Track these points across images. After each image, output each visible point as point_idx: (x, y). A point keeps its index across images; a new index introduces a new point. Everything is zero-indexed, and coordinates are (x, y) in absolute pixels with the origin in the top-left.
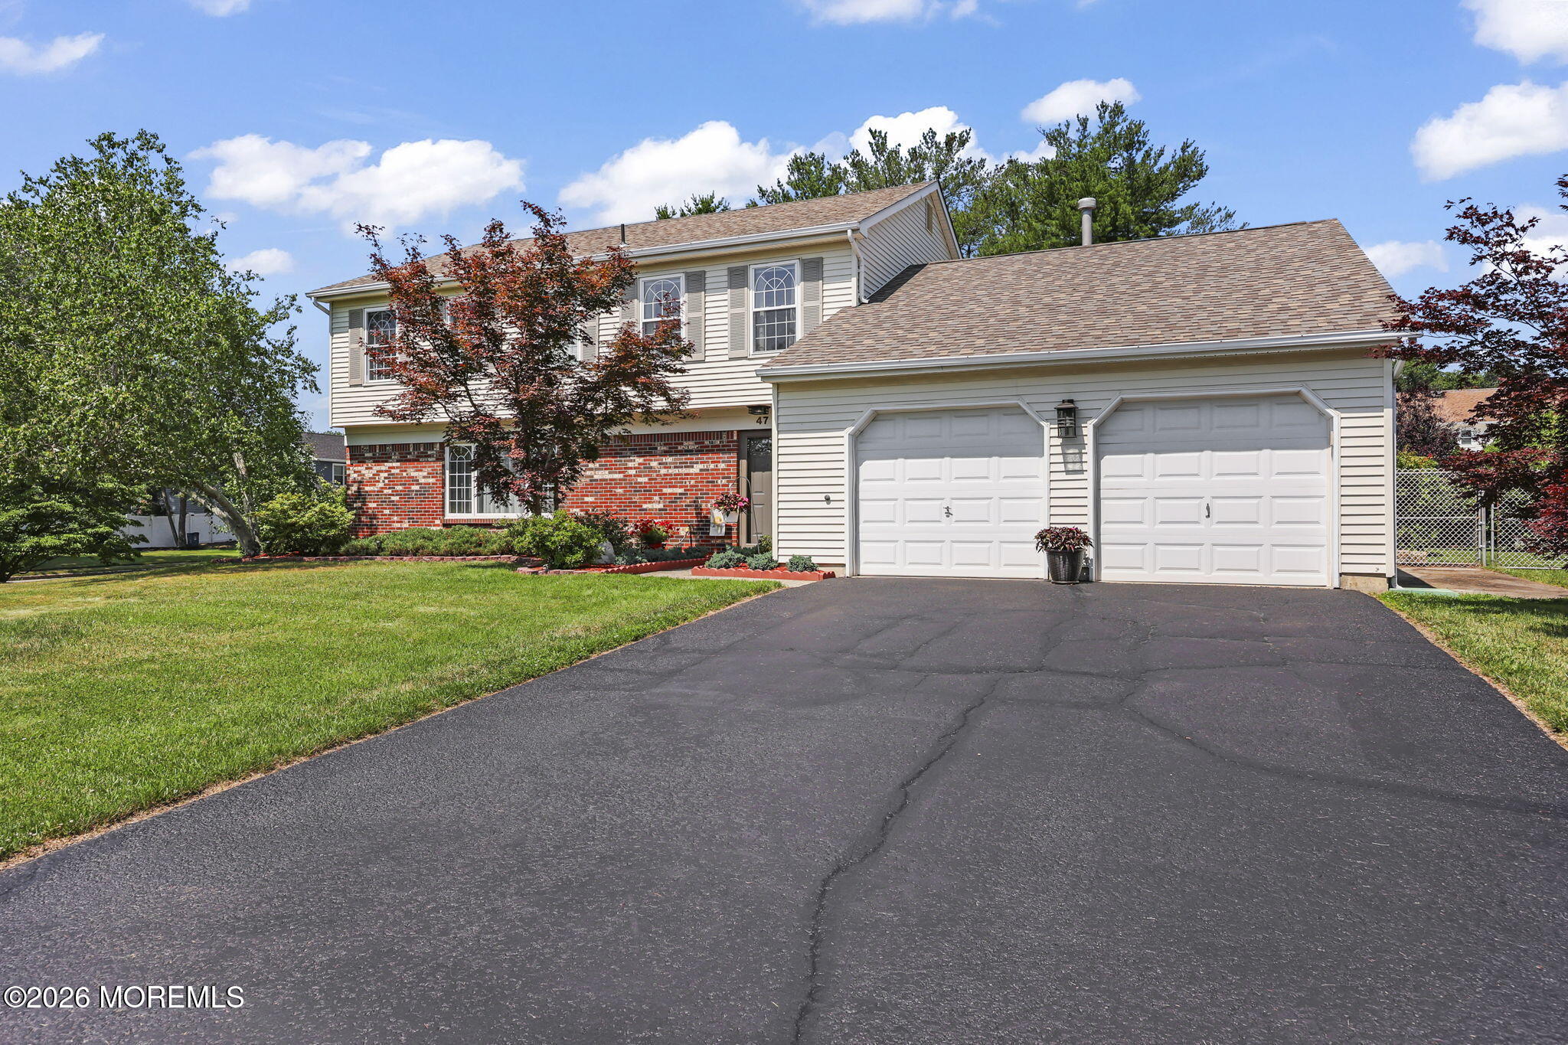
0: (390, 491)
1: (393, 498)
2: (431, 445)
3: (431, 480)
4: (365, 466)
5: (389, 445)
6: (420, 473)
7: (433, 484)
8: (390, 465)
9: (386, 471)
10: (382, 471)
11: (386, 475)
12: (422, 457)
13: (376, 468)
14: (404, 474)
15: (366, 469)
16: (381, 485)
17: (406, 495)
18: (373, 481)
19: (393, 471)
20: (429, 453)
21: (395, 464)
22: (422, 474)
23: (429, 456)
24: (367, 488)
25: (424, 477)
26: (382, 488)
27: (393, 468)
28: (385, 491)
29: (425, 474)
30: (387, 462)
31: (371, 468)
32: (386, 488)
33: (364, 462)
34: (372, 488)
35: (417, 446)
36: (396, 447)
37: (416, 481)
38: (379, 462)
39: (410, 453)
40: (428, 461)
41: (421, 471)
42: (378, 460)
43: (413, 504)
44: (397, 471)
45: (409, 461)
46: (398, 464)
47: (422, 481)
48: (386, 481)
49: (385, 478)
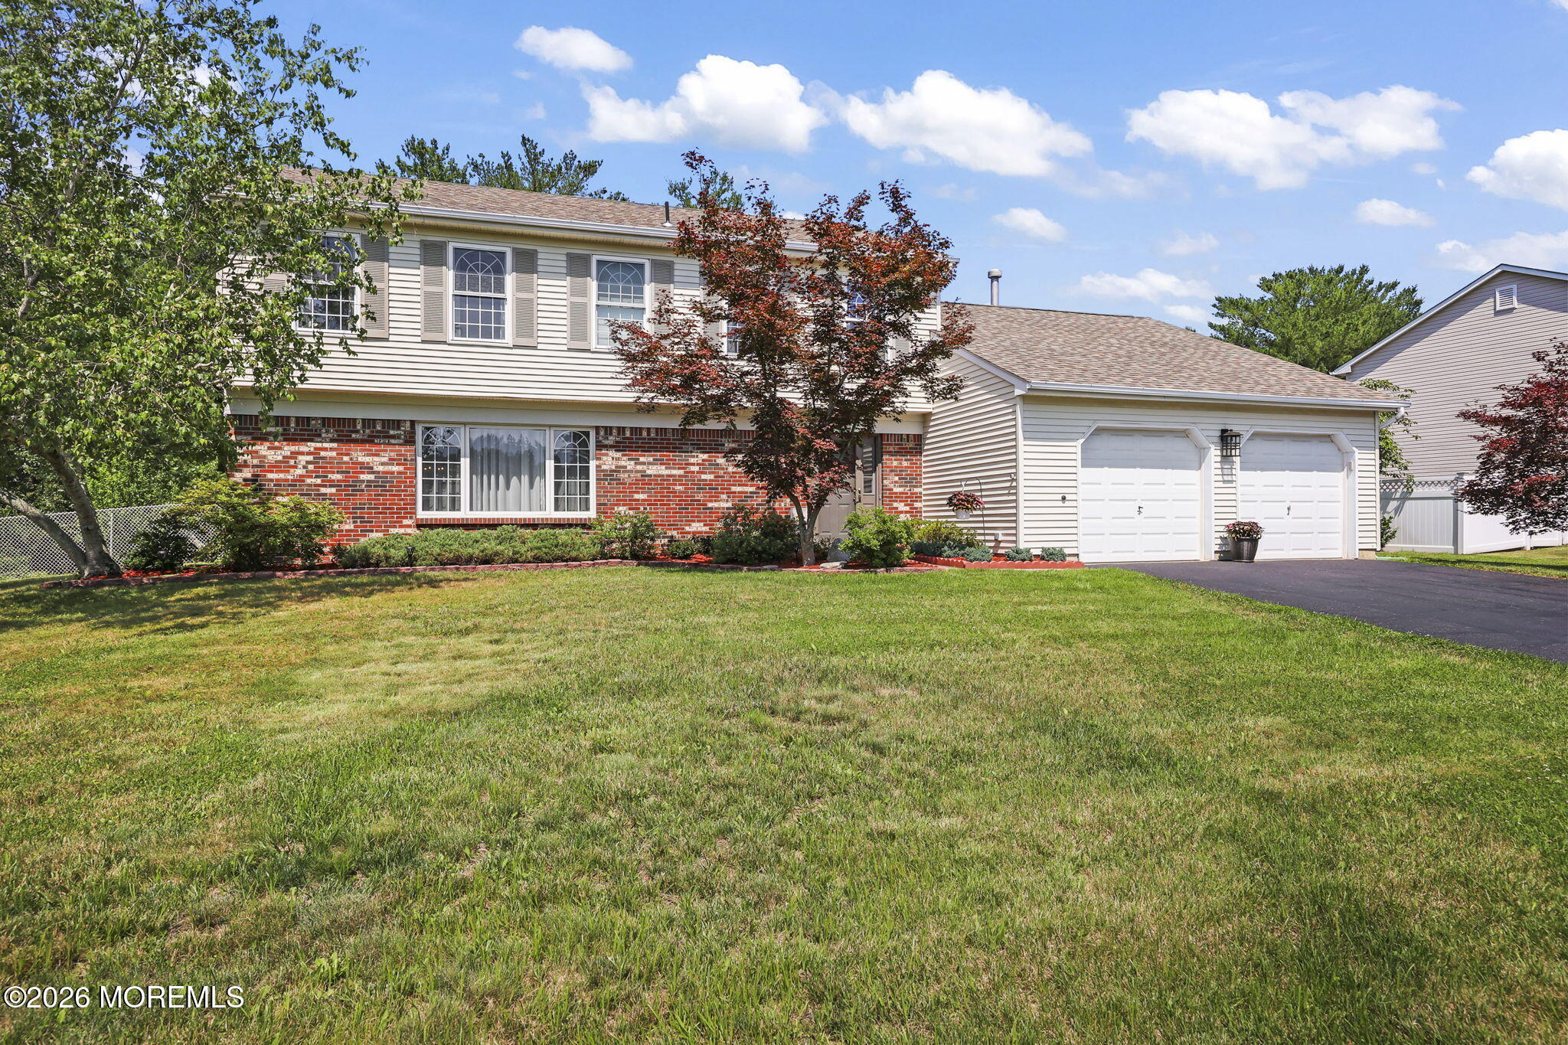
0: (319, 481)
1: (323, 490)
2: (397, 424)
3: (395, 468)
4: (267, 444)
5: (316, 419)
6: (376, 459)
7: (399, 473)
8: (319, 445)
9: (309, 454)
10: (302, 453)
11: (310, 458)
12: (379, 437)
13: (288, 449)
14: (346, 459)
15: (269, 448)
16: (300, 471)
17: (350, 487)
18: (283, 465)
19: (323, 454)
20: (392, 432)
21: (326, 445)
22: (380, 461)
23: (393, 437)
24: (270, 476)
25: (383, 464)
26: (301, 476)
27: (325, 449)
28: (308, 481)
29: (385, 460)
30: (312, 441)
31: (280, 448)
32: (311, 477)
33: (266, 440)
34: (282, 476)
35: (368, 423)
36: (326, 422)
37: (369, 469)
38: (295, 440)
39: (357, 432)
40: (389, 444)
41: (378, 455)
42: (290, 438)
43: (359, 499)
44: (334, 454)
45: (356, 441)
46: (335, 445)
47: (381, 468)
48: (311, 467)
49: (308, 462)
